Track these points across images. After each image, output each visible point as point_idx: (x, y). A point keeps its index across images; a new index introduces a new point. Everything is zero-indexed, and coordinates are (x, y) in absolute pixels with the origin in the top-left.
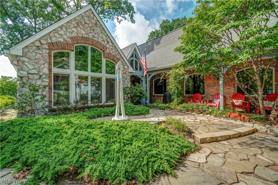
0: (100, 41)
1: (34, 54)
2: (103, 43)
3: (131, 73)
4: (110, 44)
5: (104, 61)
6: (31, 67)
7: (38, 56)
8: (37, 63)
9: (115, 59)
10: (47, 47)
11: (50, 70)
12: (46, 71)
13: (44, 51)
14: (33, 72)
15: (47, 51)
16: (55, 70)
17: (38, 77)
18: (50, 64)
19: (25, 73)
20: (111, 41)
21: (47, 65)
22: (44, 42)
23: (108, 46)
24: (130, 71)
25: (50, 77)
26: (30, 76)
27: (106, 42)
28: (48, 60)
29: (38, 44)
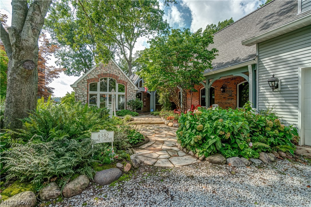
0: (114, 73)
1: (81, 86)
2: (116, 74)
3: (137, 91)
4: (121, 74)
5: (117, 85)
6: (80, 92)
7: (83, 86)
8: (82, 90)
9: (125, 83)
10: (87, 82)
11: (88, 92)
12: (86, 93)
13: (85, 84)
14: (80, 94)
15: (87, 84)
16: (91, 92)
17: (83, 96)
18: (88, 90)
19: (78, 95)
20: (122, 72)
21: (86, 90)
22: (85, 79)
23: (119, 76)
24: (135, 89)
25: (88, 96)
26: (80, 96)
27: (118, 74)
28: (87, 88)
29: (83, 81)
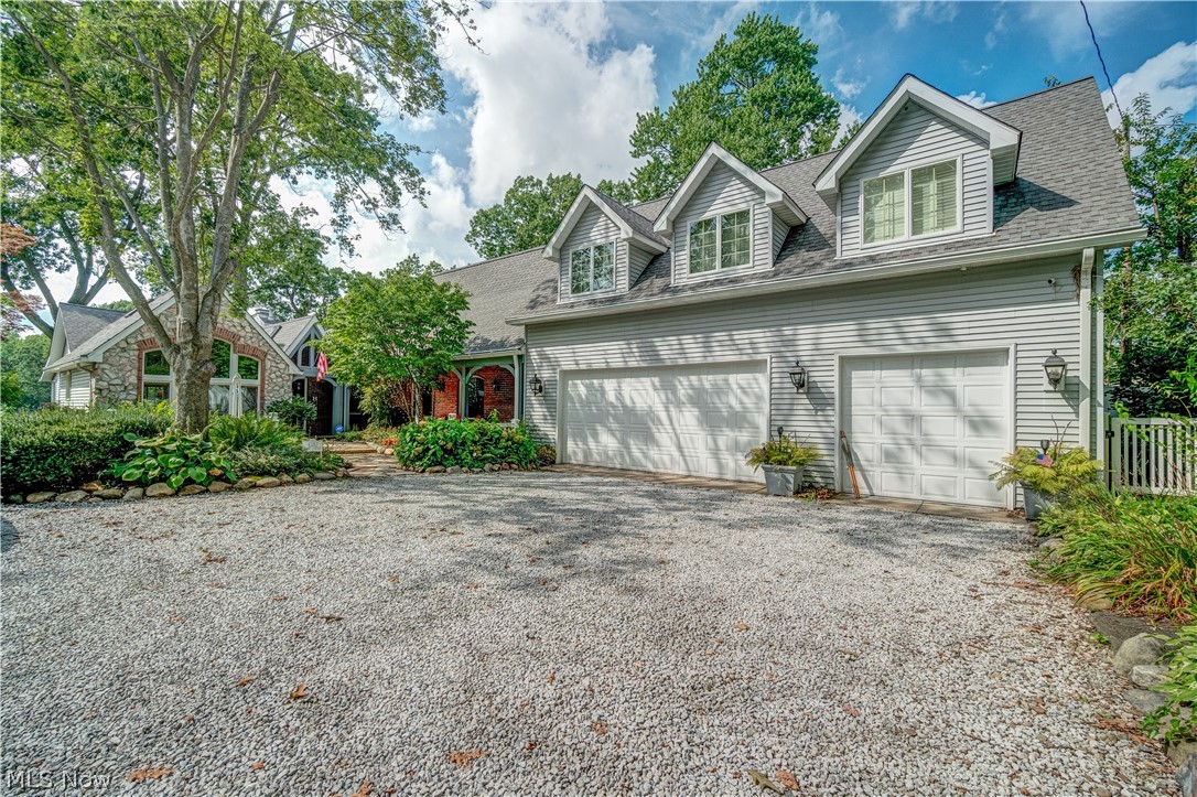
0: (226, 327)
1: (117, 358)
2: (233, 329)
3: (294, 375)
4: (248, 329)
5: (234, 358)
6: (113, 376)
7: (124, 360)
8: (122, 370)
9: (258, 353)
10: (136, 347)
11: (139, 379)
12: (133, 379)
13: (132, 353)
14: (115, 382)
15: (137, 353)
16: (147, 378)
17: (123, 388)
18: (140, 370)
19: (106, 384)
20: (250, 325)
21: (135, 372)
22: (132, 341)
23: (242, 333)
24: (291, 372)
25: (139, 388)
26: (112, 388)
27: (239, 328)
28: (137, 365)
29: (124, 345)
